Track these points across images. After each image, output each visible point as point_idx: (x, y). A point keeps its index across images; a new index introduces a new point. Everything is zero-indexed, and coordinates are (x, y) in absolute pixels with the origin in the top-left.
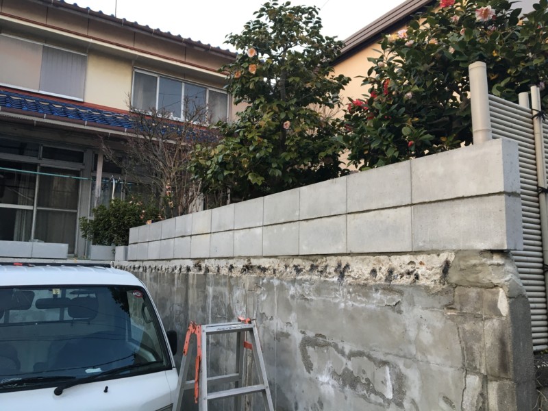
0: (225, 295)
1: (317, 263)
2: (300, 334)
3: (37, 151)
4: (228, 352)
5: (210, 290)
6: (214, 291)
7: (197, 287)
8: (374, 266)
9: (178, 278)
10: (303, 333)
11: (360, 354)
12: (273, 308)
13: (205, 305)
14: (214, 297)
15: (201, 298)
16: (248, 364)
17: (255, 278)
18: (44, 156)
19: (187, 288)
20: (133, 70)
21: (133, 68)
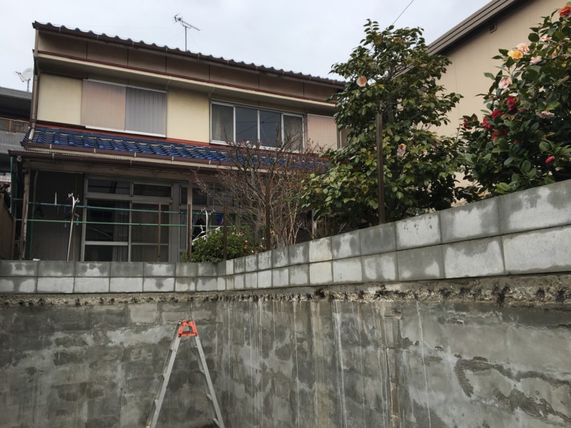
0: (357, 321)
1: (468, 286)
2: (455, 358)
3: (129, 188)
4: (366, 378)
5: (338, 317)
6: (343, 317)
7: (320, 314)
8: (541, 287)
9: (298, 306)
10: (459, 356)
11: (532, 375)
12: (417, 332)
13: (333, 332)
14: (343, 324)
15: (328, 325)
16: (392, 389)
17: (392, 303)
18: (136, 193)
19: (309, 316)
20: (210, 103)
21: (210, 100)
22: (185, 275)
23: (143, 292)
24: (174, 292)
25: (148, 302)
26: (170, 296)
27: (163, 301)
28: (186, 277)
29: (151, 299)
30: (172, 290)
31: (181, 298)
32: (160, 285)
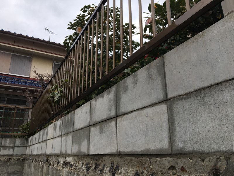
8: (138, 169)
9: (41, 167)
18: (7, 103)
20: (53, 63)
21: (53, 62)
22: (7, 145)
31: (3, 159)
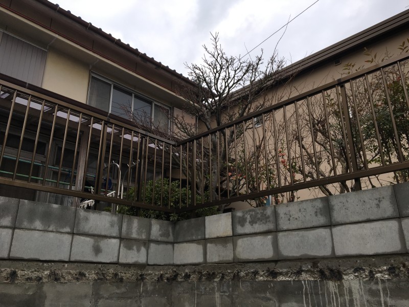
21: (90, 72)
22: (134, 235)
23: (69, 262)
24: (117, 263)
25: (77, 279)
26: (111, 271)
27: (101, 279)
28: (135, 240)
29: (82, 275)
30: (115, 260)
31: (127, 275)
32: (97, 250)
